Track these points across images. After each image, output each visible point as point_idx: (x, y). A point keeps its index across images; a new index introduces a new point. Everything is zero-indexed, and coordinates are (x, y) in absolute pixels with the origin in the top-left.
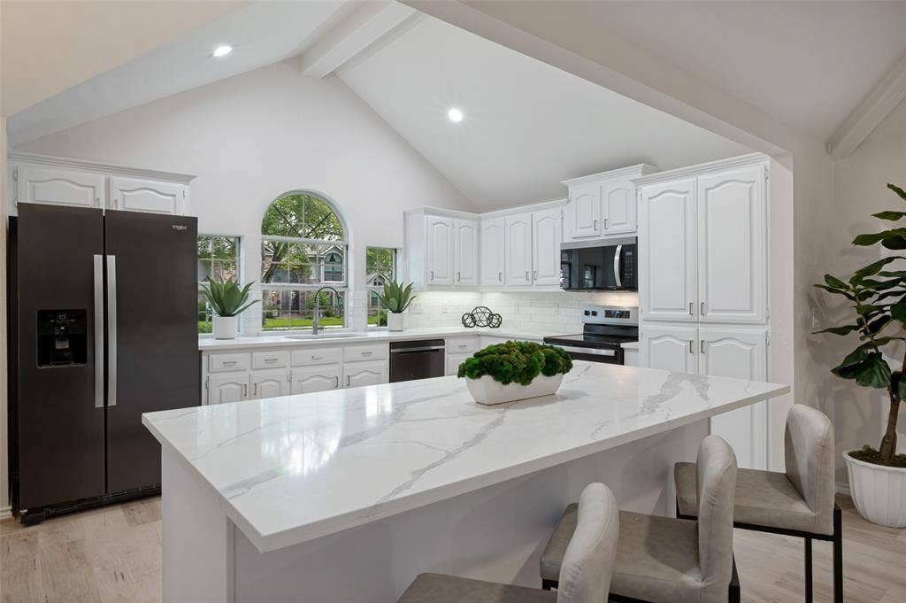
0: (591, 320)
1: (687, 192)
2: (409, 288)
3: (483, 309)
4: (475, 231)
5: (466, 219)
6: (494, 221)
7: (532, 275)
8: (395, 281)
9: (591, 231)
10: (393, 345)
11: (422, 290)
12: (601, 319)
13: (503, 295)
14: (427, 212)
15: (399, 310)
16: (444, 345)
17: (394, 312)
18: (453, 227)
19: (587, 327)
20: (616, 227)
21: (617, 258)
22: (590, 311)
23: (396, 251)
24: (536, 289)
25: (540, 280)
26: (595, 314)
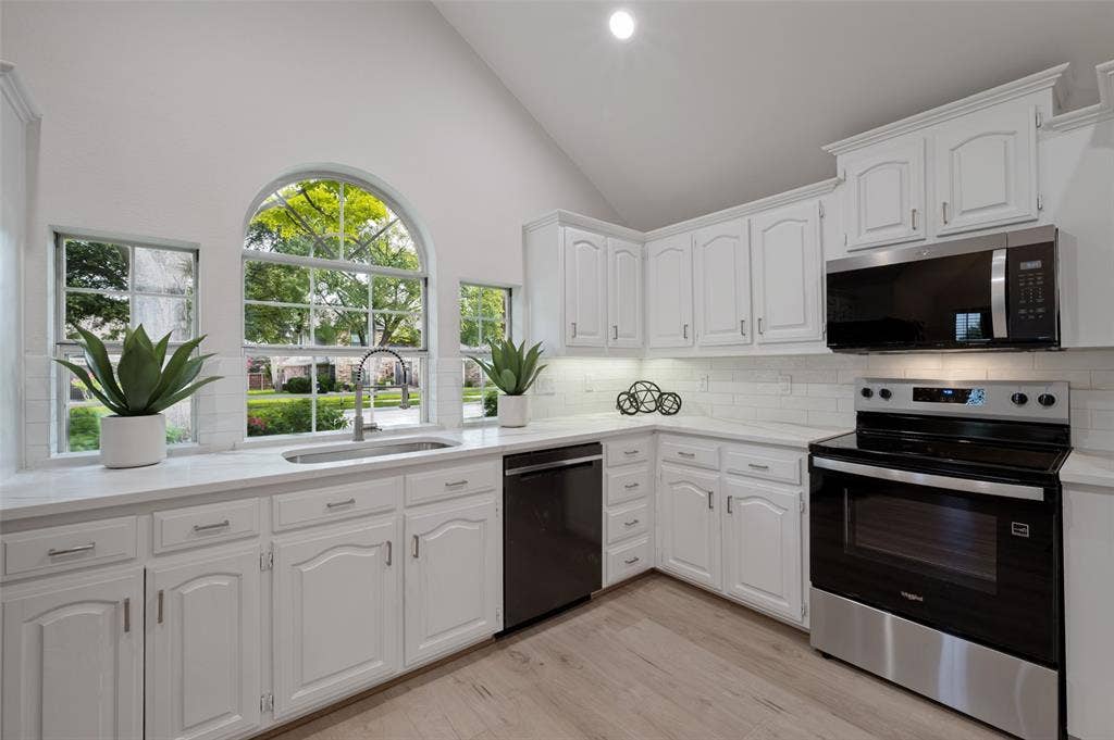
0: (876, 405)
2: (534, 353)
3: (648, 385)
4: (637, 261)
5: (623, 238)
6: (673, 241)
7: (752, 326)
8: (510, 340)
9: (901, 233)
10: (511, 460)
11: (557, 356)
12: (903, 403)
13: (677, 362)
14: (565, 222)
15: (518, 391)
16: (601, 453)
17: (509, 394)
18: (606, 252)
19: (864, 418)
20: (970, 216)
21: (998, 280)
22: (876, 388)
23: (510, 291)
24: (756, 351)
25: (770, 335)
26: (885, 394)
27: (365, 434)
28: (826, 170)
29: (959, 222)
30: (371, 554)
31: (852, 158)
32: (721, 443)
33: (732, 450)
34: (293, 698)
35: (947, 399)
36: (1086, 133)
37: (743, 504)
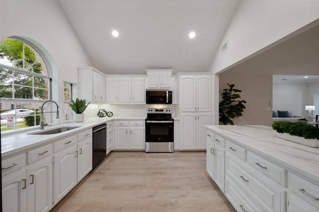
0: (150, 112)
1: (194, 79)
4: (104, 81)
5: (102, 75)
7: (132, 98)
9: (156, 86)
12: (154, 112)
14: (93, 70)
16: (106, 125)
18: (100, 78)
19: (148, 114)
20: (164, 86)
21: (167, 95)
22: (150, 110)
23: (72, 85)
24: (132, 103)
25: (135, 100)
26: (152, 111)
27: (44, 127)
28: (145, 73)
29: (163, 86)
30: (72, 155)
31: (149, 72)
32: (128, 121)
33: (132, 122)
34: (58, 197)
35: (159, 111)
36: (174, 78)
37: (133, 131)
